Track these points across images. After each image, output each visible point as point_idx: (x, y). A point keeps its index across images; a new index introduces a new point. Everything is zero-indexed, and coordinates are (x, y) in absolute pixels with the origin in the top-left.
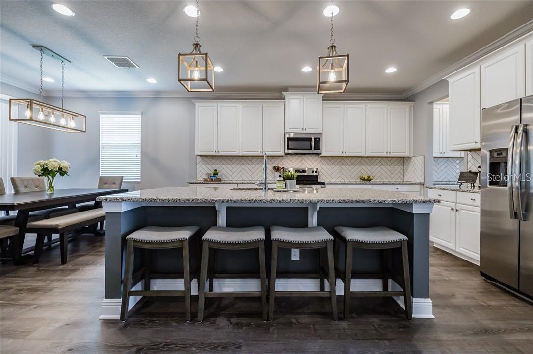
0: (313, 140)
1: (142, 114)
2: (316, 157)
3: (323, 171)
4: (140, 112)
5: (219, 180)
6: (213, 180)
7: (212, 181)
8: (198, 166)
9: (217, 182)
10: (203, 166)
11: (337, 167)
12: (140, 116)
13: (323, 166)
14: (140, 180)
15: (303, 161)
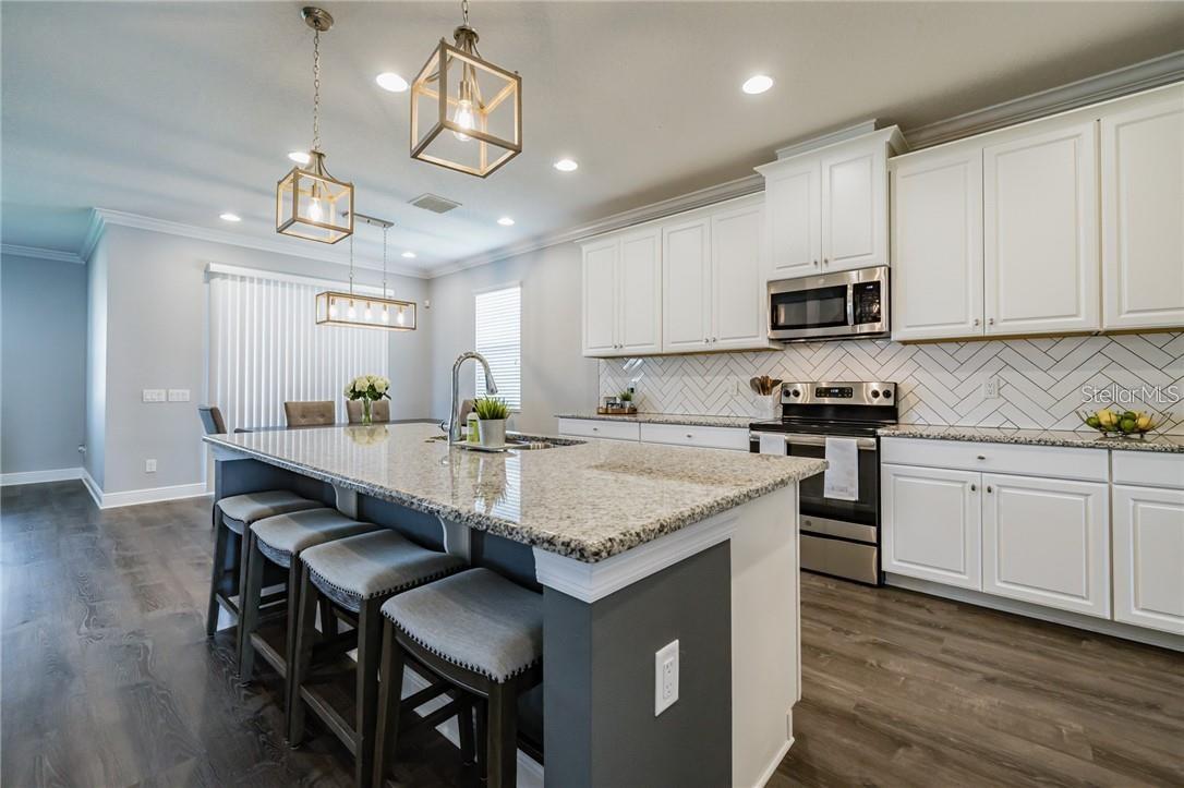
0: (850, 292)
1: (521, 285)
2: (872, 348)
3: (920, 391)
4: (518, 282)
5: (633, 411)
6: (610, 411)
7: (607, 413)
8: (601, 380)
9: (619, 417)
10: (610, 380)
11: (982, 378)
12: (519, 289)
13: (920, 375)
14: (518, 408)
15: (848, 360)
